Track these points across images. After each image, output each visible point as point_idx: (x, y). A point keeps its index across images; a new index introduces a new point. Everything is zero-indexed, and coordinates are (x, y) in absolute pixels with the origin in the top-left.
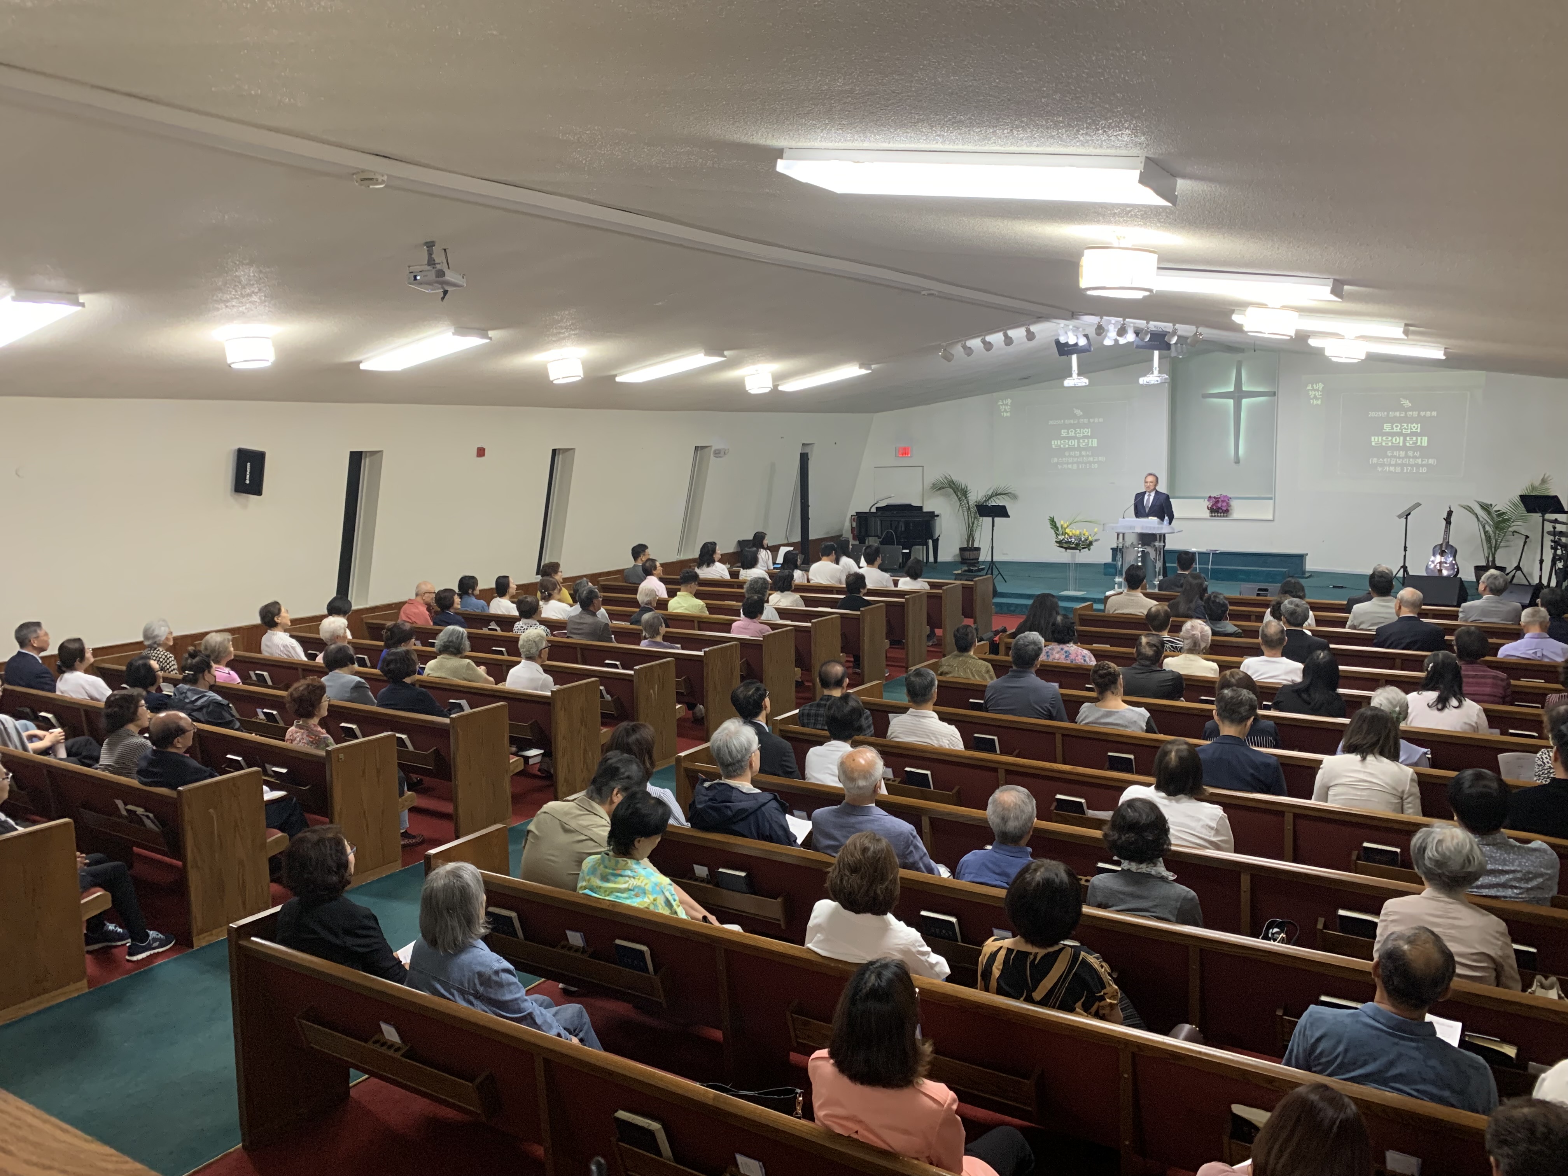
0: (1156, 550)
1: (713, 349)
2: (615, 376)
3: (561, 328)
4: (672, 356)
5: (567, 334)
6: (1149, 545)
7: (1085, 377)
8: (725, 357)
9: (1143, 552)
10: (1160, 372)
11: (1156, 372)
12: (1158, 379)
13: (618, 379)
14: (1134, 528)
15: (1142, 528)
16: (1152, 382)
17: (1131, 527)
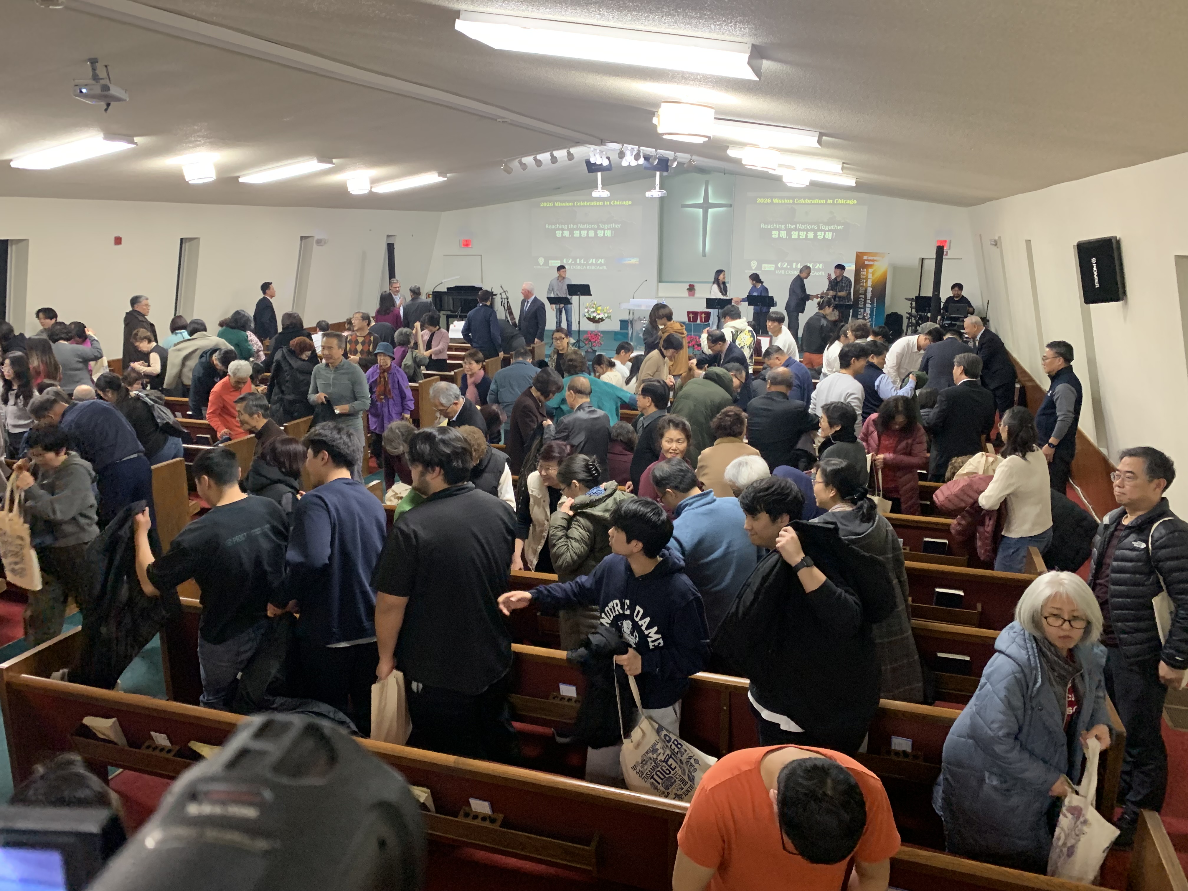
1: (324, 157)
2: (239, 177)
3: (199, 136)
4: (289, 161)
5: (203, 142)
7: (607, 190)
8: (334, 164)
10: (661, 188)
11: (657, 187)
12: (660, 193)
13: (241, 180)
14: (641, 306)
16: (655, 196)
17: (639, 306)
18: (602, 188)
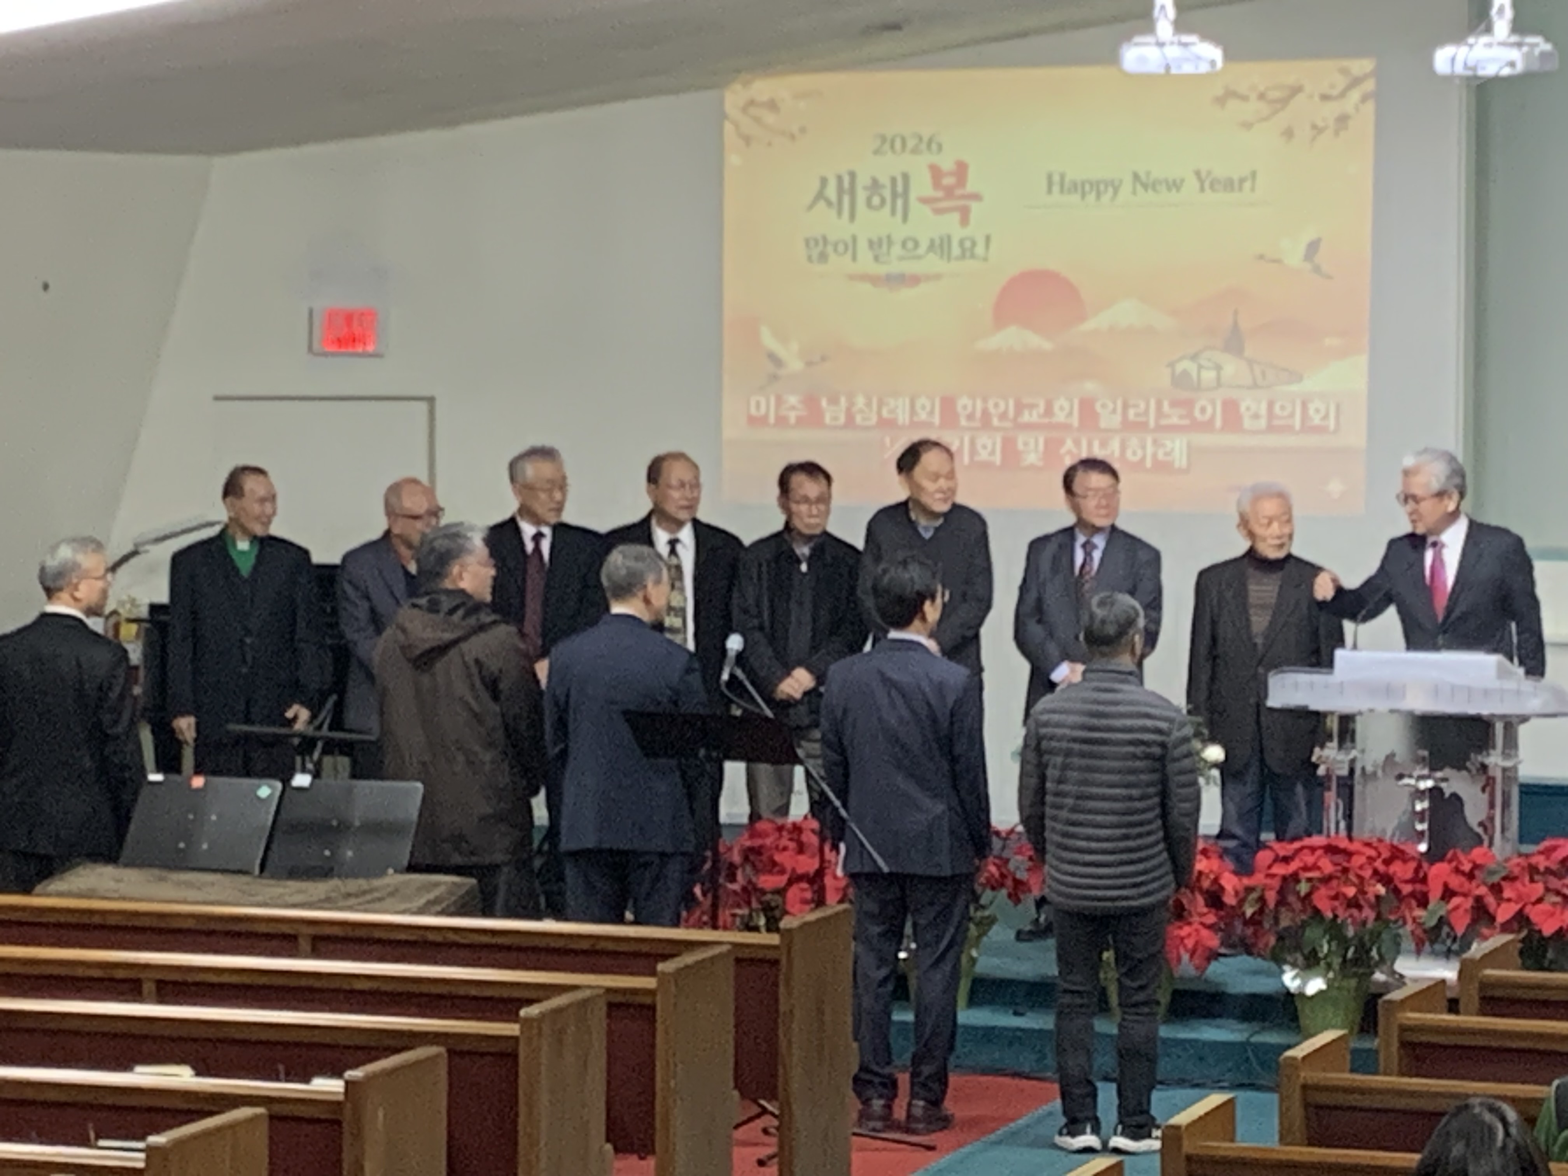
0: (1489, 784)
6: (1460, 766)
7: (1206, 36)
9: (1435, 793)
10: (1519, 27)
11: (1502, 26)
12: (1515, 55)
14: (1401, 691)
15: (1436, 691)
16: (1490, 70)
17: (1388, 690)
18: (1180, 26)
